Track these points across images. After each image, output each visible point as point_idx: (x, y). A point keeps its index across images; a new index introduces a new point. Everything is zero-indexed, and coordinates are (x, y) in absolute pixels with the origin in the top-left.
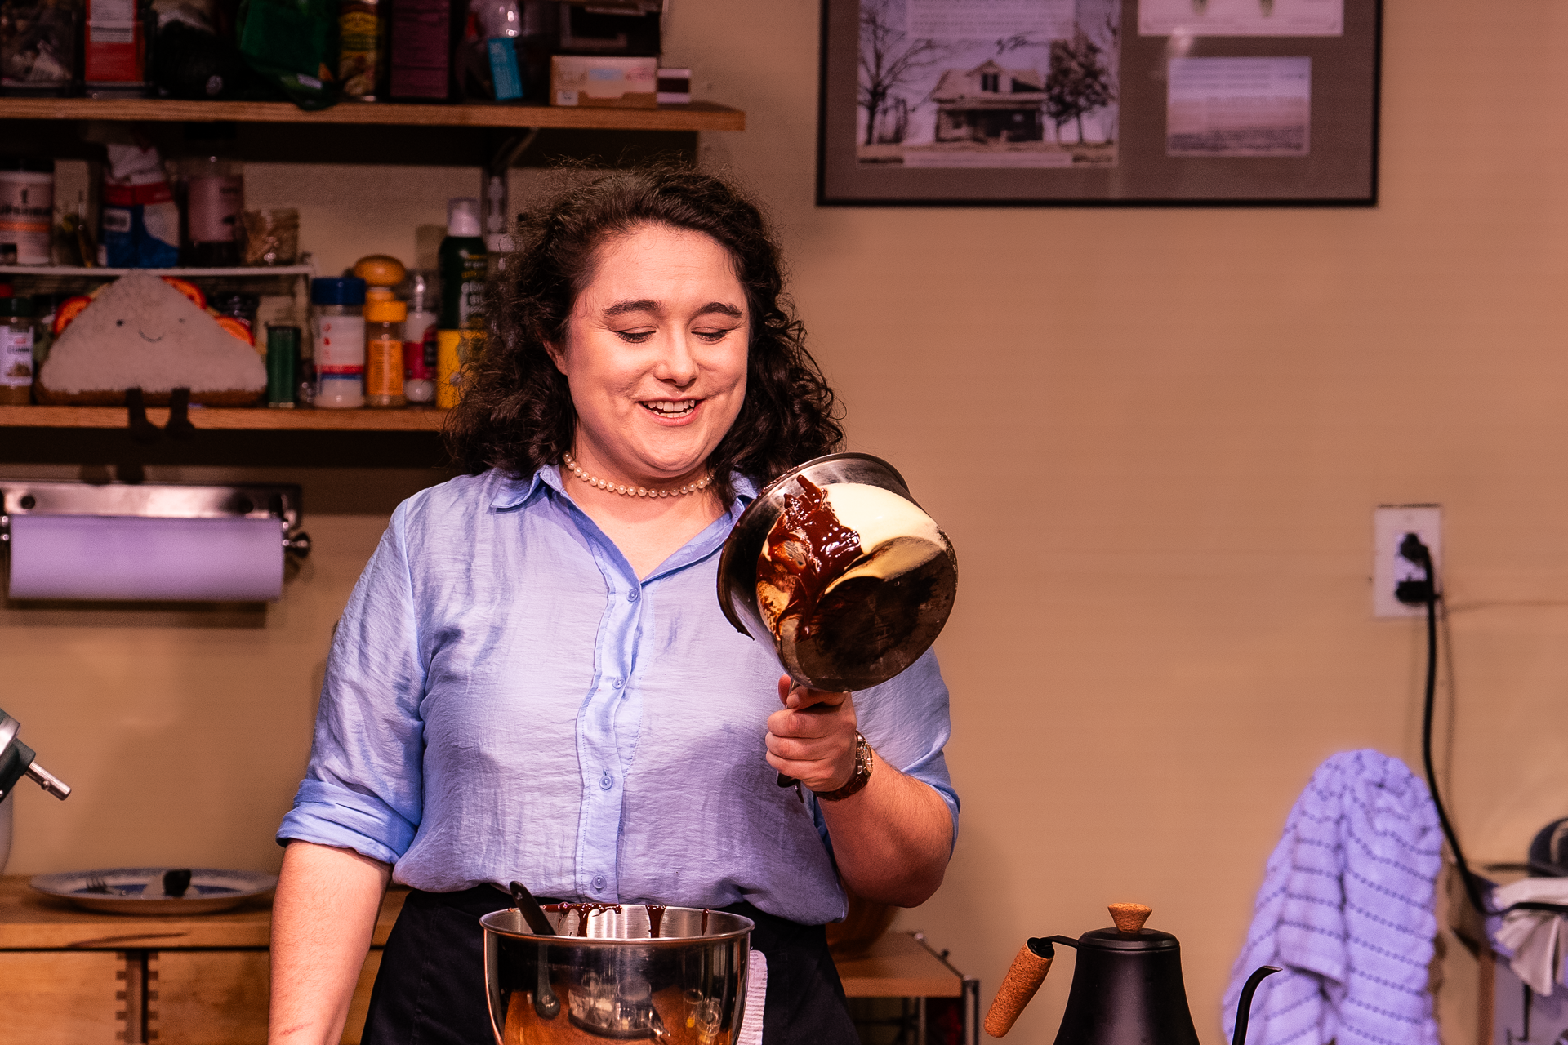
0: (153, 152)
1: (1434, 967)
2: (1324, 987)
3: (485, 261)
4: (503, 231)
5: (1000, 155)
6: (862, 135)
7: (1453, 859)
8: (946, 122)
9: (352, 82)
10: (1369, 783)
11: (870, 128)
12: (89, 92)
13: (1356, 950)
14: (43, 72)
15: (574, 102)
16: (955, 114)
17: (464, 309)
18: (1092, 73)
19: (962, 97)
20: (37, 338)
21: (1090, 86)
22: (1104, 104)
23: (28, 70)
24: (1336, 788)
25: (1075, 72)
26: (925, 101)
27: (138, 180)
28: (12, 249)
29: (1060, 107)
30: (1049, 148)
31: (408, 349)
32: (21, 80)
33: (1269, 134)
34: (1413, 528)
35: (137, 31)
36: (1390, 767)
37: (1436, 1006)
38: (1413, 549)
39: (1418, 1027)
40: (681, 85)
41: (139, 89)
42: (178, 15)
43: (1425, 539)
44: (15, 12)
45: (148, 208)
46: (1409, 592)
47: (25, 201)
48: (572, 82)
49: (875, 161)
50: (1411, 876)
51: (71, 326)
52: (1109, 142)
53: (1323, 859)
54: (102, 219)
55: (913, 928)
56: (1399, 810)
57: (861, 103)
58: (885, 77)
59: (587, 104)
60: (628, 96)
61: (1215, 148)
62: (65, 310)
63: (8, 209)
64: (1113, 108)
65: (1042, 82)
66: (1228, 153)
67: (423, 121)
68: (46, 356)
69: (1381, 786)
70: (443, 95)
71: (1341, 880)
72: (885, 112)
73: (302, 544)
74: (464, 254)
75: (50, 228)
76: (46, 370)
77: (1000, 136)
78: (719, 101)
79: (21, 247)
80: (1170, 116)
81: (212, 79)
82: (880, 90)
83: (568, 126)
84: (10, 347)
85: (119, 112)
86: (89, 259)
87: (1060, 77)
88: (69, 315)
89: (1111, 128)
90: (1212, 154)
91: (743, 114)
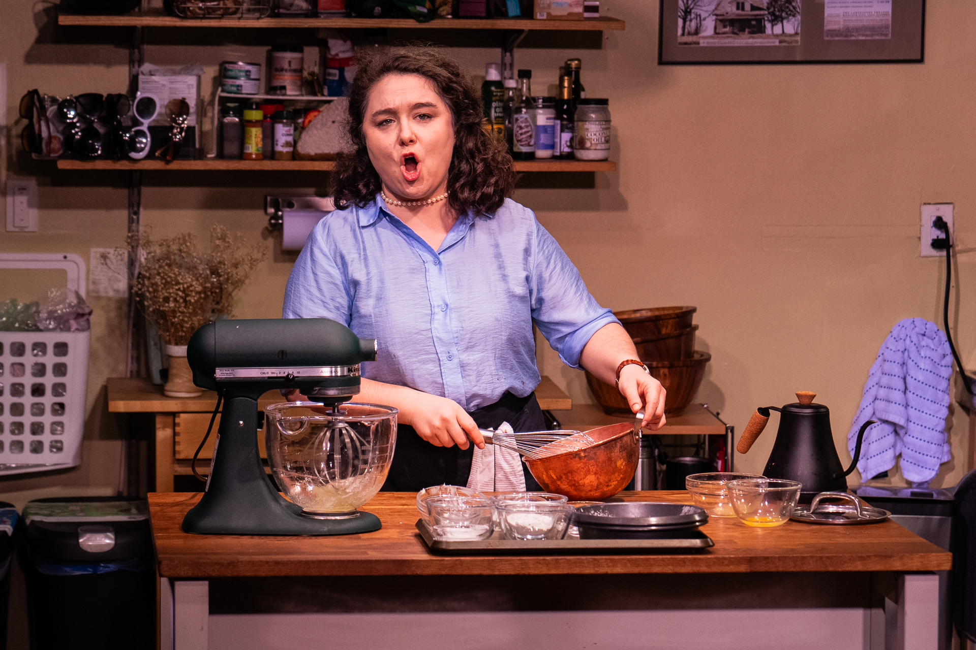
0: (349, 43)
1: (948, 420)
2: (896, 429)
3: (503, 92)
4: (511, 78)
5: (745, 40)
6: (680, 32)
7: (958, 369)
8: (719, 25)
9: (441, 9)
10: (918, 334)
11: (684, 28)
12: (319, 15)
13: (912, 412)
14: (299, 6)
15: (545, 17)
16: (723, 21)
17: (493, 114)
18: (789, 1)
19: (727, 13)
20: (295, 130)
21: (788, 7)
22: (794, 16)
23: (292, 5)
24: (903, 336)
26: (709, 15)
27: (342, 56)
28: (284, 88)
29: (773, 18)
30: (768, 37)
32: (288, 9)
33: (873, 29)
34: (939, 214)
36: (927, 326)
37: (949, 438)
38: (940, 223)
39: (941, 448)
40: (595, 9)
41: (342, 13)
43: (945, 219)
45: (346, 68)
46: (937, 244)
47: (290, 65)
48: (544, 8)
49: (686, 43)
50: (938, 377)
51: (311, 123)
52: (796, 34)
53: (896, 369)
54: (325, 74)
55: (703, 402)
56: (932, 347)
57: (680, 17)
58: (691, 4)
59: (551, 18)
60: (570, 14)
61: (846, 36)
62: (308, 116)
63: (282, 70)
64: (799, 17)
65: (765, 5)
66: (853, 38)
67: (474, 27)
68: (300, 137)
69: (924, 335)
70: (483, 15)
71: (905, 379)
72: (691, 20)
74: (493, 88)
75: (302, 78)
76: (300, 144)
77: (744, 31)
78: (613, 16)
79: (288, 87)
80: (825, 21)
81: (377, 8)
82: (688, 10)
83: (542, 28)
84: (283, 133)
85: (334, 24)
86: (319, 92)
87: (774, 3)
88: (310, 119)
89: (798, 27)
90: (845, 39)
91: (624, 22)
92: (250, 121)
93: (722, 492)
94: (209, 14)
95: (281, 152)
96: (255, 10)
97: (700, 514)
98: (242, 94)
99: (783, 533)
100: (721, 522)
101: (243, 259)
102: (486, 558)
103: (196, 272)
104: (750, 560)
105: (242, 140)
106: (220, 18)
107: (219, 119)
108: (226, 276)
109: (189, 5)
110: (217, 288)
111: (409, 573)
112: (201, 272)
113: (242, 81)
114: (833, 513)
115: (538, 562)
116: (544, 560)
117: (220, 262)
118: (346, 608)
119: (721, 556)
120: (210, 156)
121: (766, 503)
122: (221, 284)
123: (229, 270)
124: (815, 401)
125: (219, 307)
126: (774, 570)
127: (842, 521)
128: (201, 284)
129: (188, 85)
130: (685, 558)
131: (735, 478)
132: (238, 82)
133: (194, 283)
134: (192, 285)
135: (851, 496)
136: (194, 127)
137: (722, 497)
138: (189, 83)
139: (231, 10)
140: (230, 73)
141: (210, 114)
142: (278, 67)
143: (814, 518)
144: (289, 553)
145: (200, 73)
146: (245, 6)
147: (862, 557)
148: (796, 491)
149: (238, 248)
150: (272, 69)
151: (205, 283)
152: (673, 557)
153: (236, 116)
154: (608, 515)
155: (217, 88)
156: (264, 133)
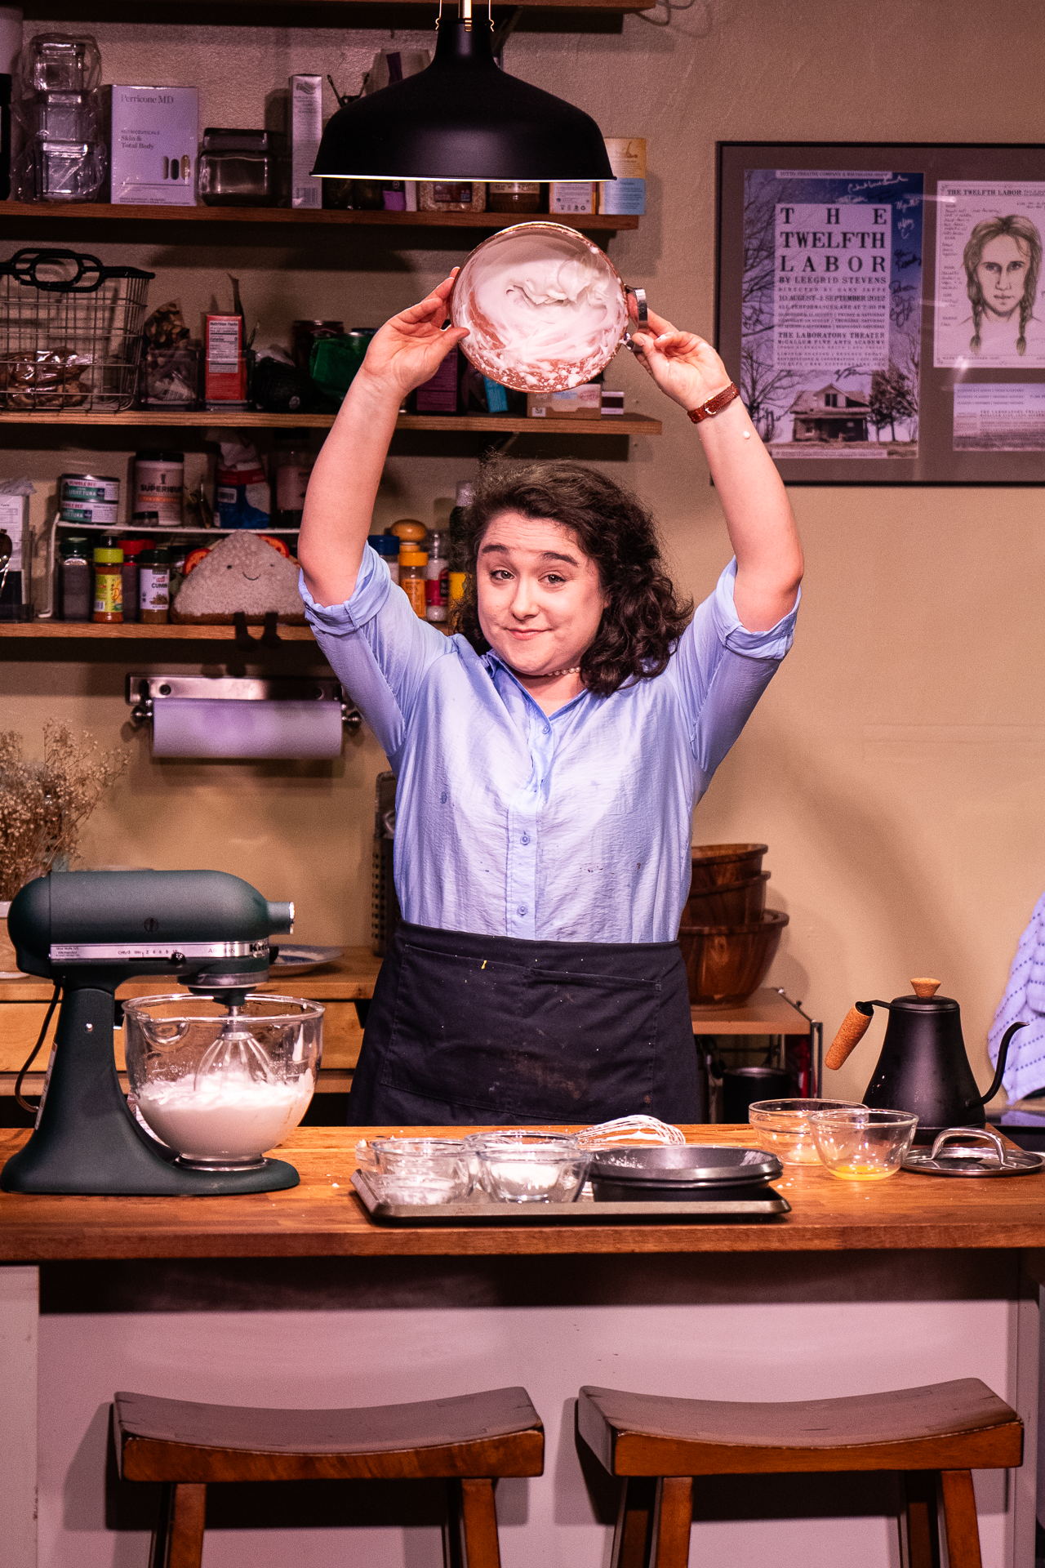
0: (251, 447)
5: (838, 450)
8: (801, 427)
12: (208, 407)
14: (176, 393)
15: (543, 414)
16: (807, 422)
18: (902, 393)
19: (812, 410)
20: (172, 578)
21: (900, 403)
22: (909, 415)
23: (166, 392)
25: (891, 393)
26: (786, 412)
27: (241, 467)
28: (155, 515)
29: (879, 418)
30: (872, 445)
31: (429, 584)
32: (162, 399)
33: (1024, 436)
35: (241, 363)
40: (617, 402)
41: (243, 405)
42: (269, 353)
44: (157, 352)
45: (249, 487)
47: (163, 482)
48: (542, 400)
51: (196, 569)
52: (913, 442)
54: (216, 494)
55: (777, 986)
58: (759, 397)
59: (552, 415)
60: (580, 410)
61: (985, 446)
62: (192, 558)
63: (152, 488)
65: (867, 400)
66: (995, 449)
67: (439, 428)
68: (179, 590)
70: (453, 409)
73: (356, 719)
75: (181, 500)
76: (178, 599)
77: (837, 437)
78: (644, 413)
79: (160, 514)
80: (955, 424)
81: (294, 398)
82: (755, 405)
83: (539, 431)
84: (153, 584)
85: (229, 421)
86: (207, 522)
87: (879, 396)
88: (194, 562)
89: (915, 432)
90: (983, 450)
91: (660, 423)
92: (104, 565)
93: (801, 1129)
94: (42, 404)
95: (150, 612)
96: (109, 398)
97: (770, 1164)
98: (93, 524)
99: (891, 1190)
100: (800, 1172)
101: (93, 772)
102: (456, 1230)
103: (21, 791)
104: (844, 1232)
105: (92, 592)
106: (59, 411)
107: (56, 560)
108: (67, 798)
109: (11, 390)
110: (54, 814)
111: (341, 1253)
112: (30, 791)
113: (90, 505)
114: (964, 1159)
115: (532, 1236)
116: (541, 1232)
117: (58, 777)
118: (246, 1304)
119: (800, 1226)
120: (42, 616)
121: (867, 1145)
122: (58, 807)
123: (72, 789)
124: (939, 993)
125: (57, 843)
126: (878, 1246)
127: (976, 1172)
128: (30, 809)
129: (11, 510)
130: (747, 1229)
131: (822, 1107)
132: (86, 506)
133: (19, 808)
134: (16, 811)
135: (991, 1135)
136: (19, 573)
137: (802, 1136)
138: (12, 506)
139: (74, 399)
140: (73, 493)
141: (43, 553)
142: (146, 484)
143: (937, 1167)
144: (160, 1224)
145: (29, 491)
146: (96, 392)
147: (1004, 1227)
148: (910, 1127)
149: (85, 755)
150: (136, 485)
151: (36, 807)
152: (730, 1227)
153: (83, 558)
154: (636, 1163)
155: (55, 515)
156: (124, 582)
